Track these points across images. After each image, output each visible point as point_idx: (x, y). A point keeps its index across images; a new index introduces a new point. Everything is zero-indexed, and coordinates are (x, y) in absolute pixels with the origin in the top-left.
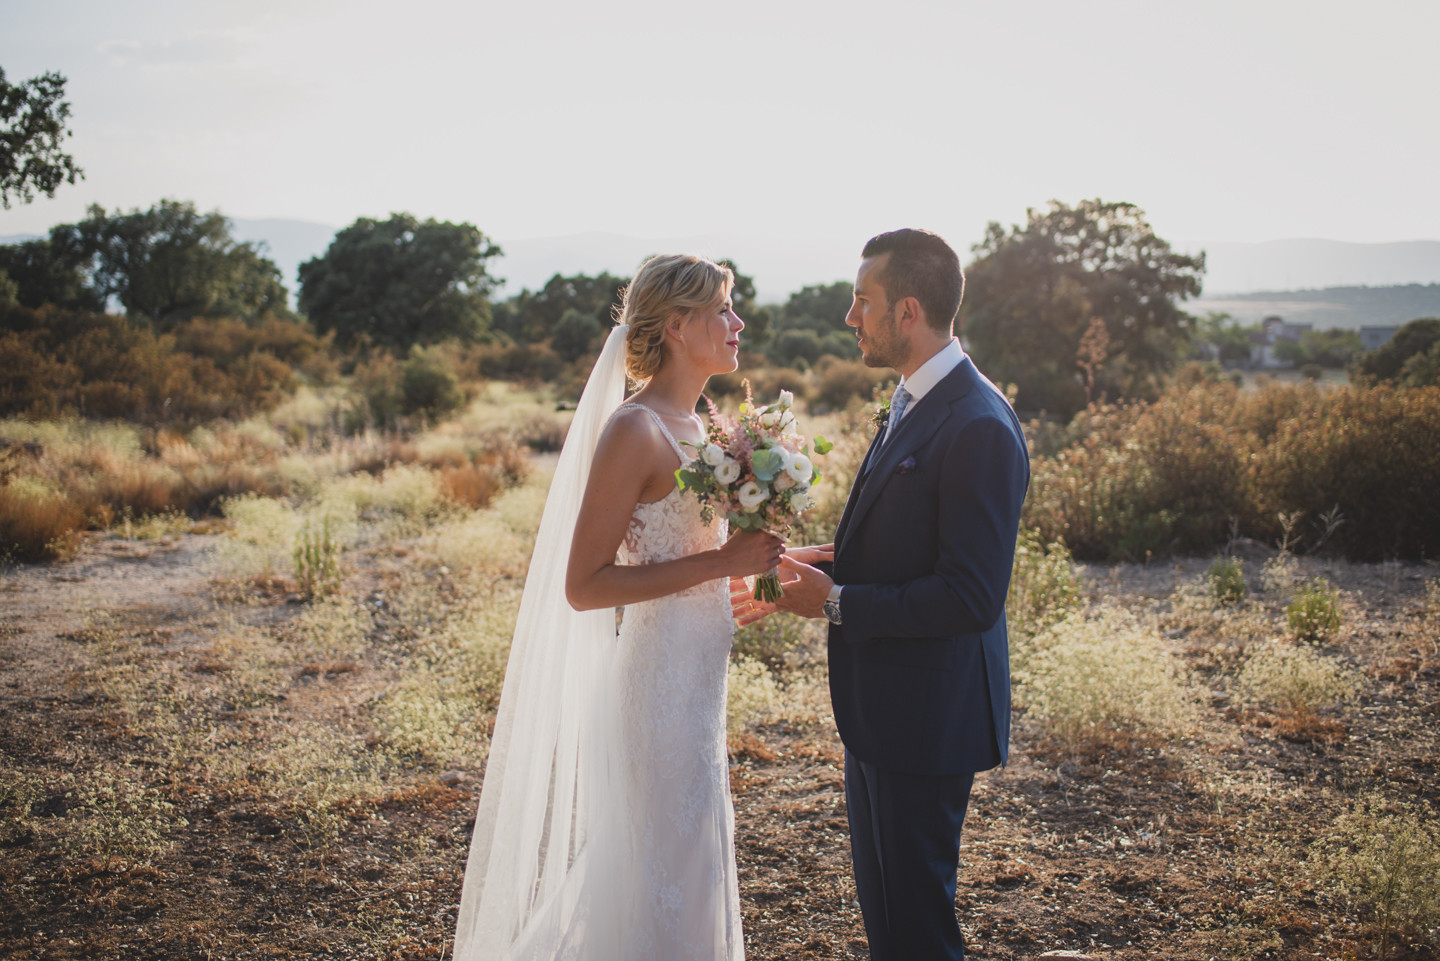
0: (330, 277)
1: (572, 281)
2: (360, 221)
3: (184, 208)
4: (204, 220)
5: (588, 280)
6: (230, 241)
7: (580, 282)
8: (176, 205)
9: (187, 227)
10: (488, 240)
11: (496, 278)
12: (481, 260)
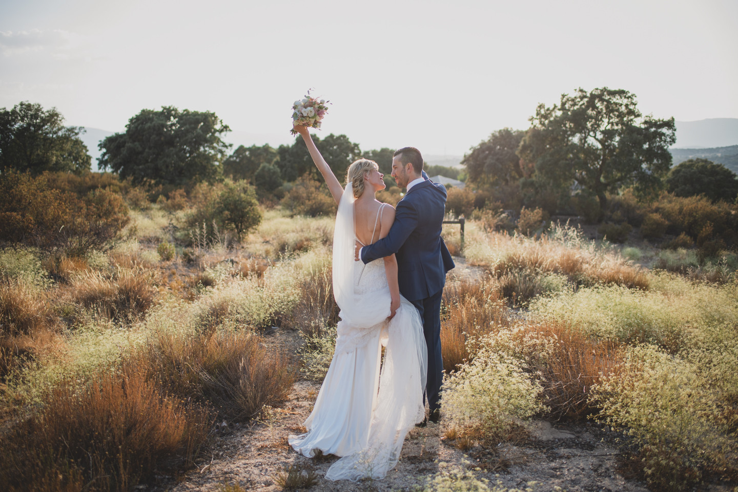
0: (129, 145)
1: (250, 149)
2: (143, 111)
4: (47, 114)
5: (259, 148)
6: (63, 127)
7: (254, 150)
8: (29, 106)
9: (37, 119)
10: (221, 121)
11: (227, 144)
12: (217, 134)
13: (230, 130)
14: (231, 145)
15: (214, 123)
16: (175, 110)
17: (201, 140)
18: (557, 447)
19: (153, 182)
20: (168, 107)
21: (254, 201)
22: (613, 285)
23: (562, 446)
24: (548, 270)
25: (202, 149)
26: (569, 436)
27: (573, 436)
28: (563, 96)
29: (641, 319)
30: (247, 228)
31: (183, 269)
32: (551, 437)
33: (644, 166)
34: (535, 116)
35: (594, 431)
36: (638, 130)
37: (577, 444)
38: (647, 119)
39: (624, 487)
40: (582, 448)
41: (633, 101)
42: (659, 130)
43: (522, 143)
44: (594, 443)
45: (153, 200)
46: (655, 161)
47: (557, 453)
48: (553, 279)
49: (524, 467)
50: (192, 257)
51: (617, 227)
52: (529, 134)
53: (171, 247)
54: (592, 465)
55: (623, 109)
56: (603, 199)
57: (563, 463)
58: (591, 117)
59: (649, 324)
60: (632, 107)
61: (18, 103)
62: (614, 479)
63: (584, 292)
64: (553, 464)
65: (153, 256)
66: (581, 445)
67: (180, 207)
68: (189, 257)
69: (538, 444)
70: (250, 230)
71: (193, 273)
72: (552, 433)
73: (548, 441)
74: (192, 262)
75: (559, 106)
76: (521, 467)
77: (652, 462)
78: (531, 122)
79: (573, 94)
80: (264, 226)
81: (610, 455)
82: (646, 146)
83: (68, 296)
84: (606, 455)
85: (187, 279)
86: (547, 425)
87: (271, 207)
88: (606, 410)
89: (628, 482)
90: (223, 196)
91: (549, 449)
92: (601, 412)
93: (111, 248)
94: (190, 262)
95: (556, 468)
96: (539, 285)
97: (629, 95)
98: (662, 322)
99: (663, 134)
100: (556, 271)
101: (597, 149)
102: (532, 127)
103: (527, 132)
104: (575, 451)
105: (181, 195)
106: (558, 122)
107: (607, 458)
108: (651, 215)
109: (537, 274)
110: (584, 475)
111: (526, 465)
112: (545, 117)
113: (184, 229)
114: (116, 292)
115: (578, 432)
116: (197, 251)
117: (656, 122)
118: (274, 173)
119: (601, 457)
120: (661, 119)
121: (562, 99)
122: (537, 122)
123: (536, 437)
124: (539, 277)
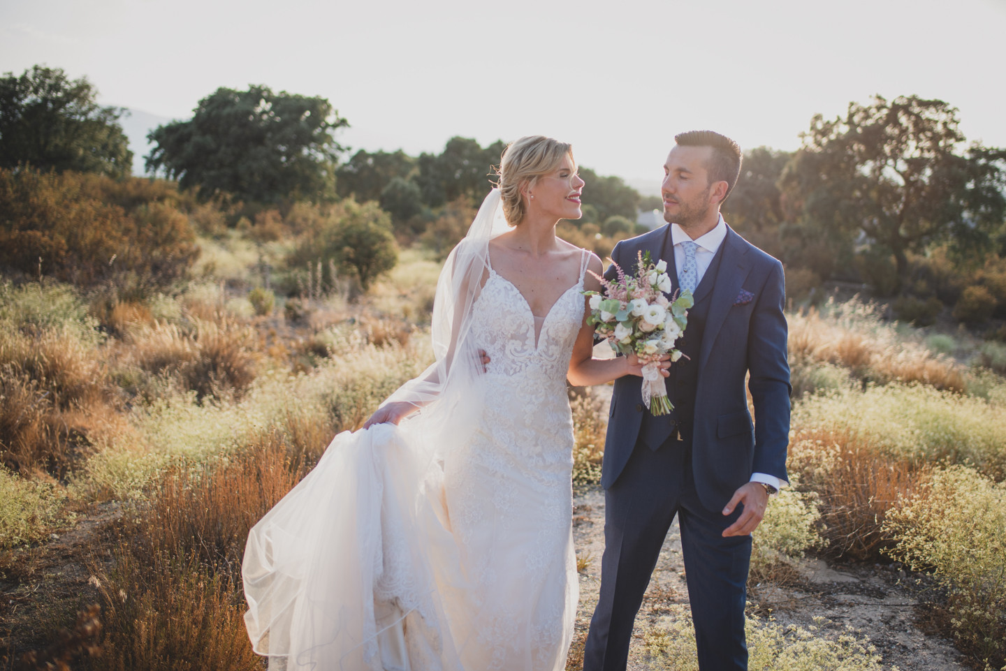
0: (197, 138)
1: (374, 156)
2: (222, 92)
3: (55, 74)
4: (74, 85)
5: (387, 155)
6: (96, 106)
7: (381, 158)
8: (47, 71)
9: (57, 91)
10: (336, 113)
11: (343, 145)
12: (329, 131)
13: (349, 126)
14: (349, 149)
15: (326, 112)
16: (268, 91)
17: (305, 138)
18: (836, 592)
19: (229, 196)
20: (257, 87)
21: (388, 234)
22: (915, 385)
23: (842, 591)
24: (822, 360)
25: (305, 151)
26: (851, 580)
27: (856, 581)
28: (852, 104)
29: (953, 434)
30: (375, 274)
31: (286, 330)
32: (827, 580)
33: (966, 215)
34: (808, 130)
35: (885, 576)
36: (960, 161)
37: (862, 590)
38: (975, 146)
39: (924, 644)
40: (869, 595)
41: (956, 118)
42: (992, 163)
43: (785, 171)
44: (886, 589)
45: (232, 223)
46: (983, 209)
47: (835, 600)
48: (828, 372)
49: (792, 613)
50: (300, 312)
51: (921, 303)
52: (798, 158)
53: (268, 295)
54: (882, 616)
55: (939, 128)
56: (902, 261)
57: (844, 612)
58: (891, 138)
59: (965, 442)
60: (952, 126)
61: (30, 67)
62: (910, 634)
63: (875, 394)
64: (830, 613)
65: (243, 306)
66: (868, 590)
67: (274, 237)
68: (295, 312)
69: (810, 588)
70: (380, 277)
71: (301, 335)
72: (828, 575)
73: (824, 584)
74: (298, 320)
75: (845, 117)
76: (789, 614)
77: (963, 611)
78: (800, 139)
79: (868, 102)
80: (398, 273)
81: (907, 605)
82: (970, 186)
83: (129, 357)
84: (901, 605)
85: (293, 344)
86: (821, 565)
87: (407, 245)
88: (905, 542)
89: (930, 639)
90: (342, 224)
91: (825, 594)
92: (899, 545)
93: (183, 292)
94: (296, 319)
95: (835, 618)
96: (809, 380)
97: (950, 108)
98: (983, 441)
99: (997, 170)
100: (832, 361)
101: (897, 186)
102: (803, 148)
103: (794, 155)
104: (860, 598)
105: (275, 219)
106: (842, 143)
107: (902, 608)
108: (971, 289)
109: (806, 364)
110: (872, 627)
111: (795, 612)
112: (824, 133)
113: (281, 270)
114: (198, 354)
115: (863, 576)
116: (306, 304)
117: (987, 151)
118: (412, 193)
119: (894, 607)
120: (995, 147)
121: (850, 108)
122: (810, 142)
123: (807, 578)
124: (808, 369)
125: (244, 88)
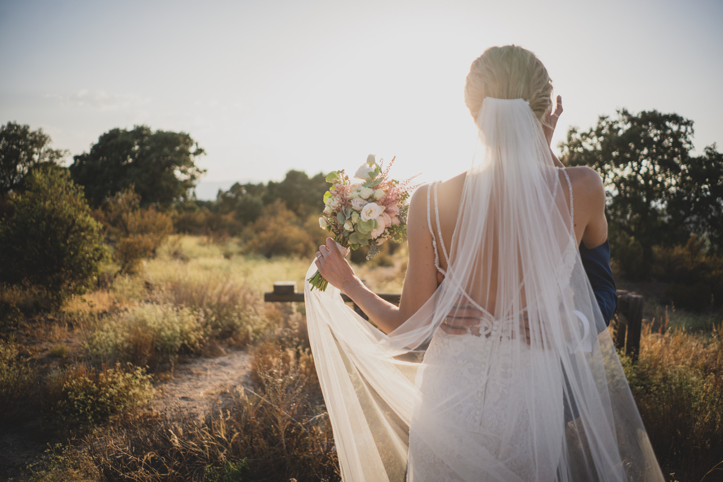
3: (22, 127)
10: (197, 144)
11: (201, 169)
12: (192, 157)
13: (205, 154)
14: (205, 171)
15: (188, 145)
28: (603, 118)
34: (566, 142)
38: (709, 151)
61: (6, 124)
75: (595, 129)
78: (560, 149)
79: (614, 117)
97: (684, 121)
112: (579, 144)
121: (599, 123)
122: (566, 149)
125: (130, 128)
